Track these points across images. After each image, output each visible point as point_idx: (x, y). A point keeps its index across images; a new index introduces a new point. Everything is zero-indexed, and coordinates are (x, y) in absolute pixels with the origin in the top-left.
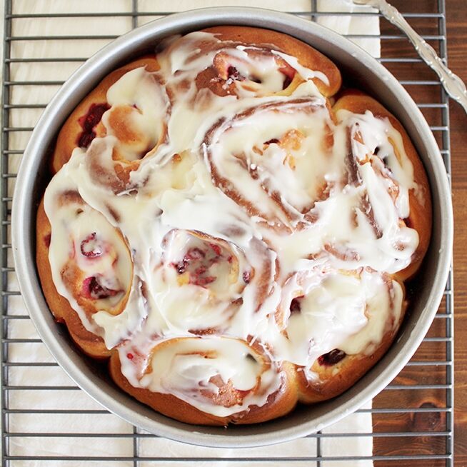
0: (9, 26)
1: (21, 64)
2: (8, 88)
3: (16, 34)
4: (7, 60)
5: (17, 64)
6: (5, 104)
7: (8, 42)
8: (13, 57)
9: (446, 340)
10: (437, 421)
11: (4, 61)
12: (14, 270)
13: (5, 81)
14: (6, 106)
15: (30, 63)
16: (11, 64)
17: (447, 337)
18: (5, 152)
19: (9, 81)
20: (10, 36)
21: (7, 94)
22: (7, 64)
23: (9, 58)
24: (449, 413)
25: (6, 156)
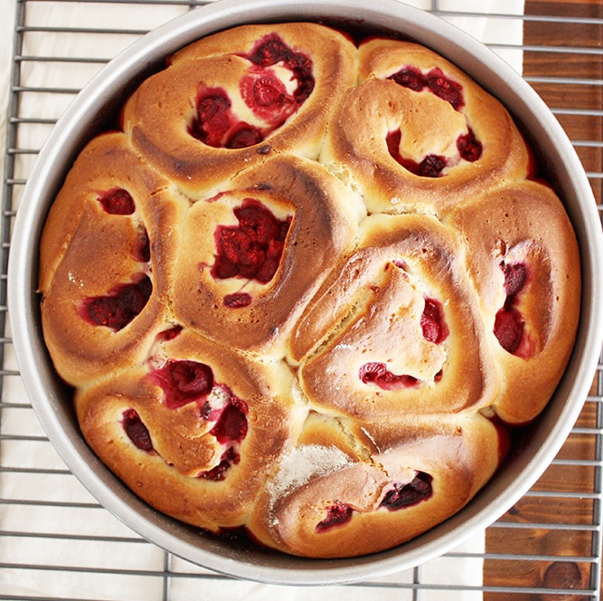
0: (22, 12)
1: (36, 63)
2: (17, 95)
3: (30, 23)
4: (18, 57)
5: (30, 63)
6: (13, 116)
7: (21, 33)
8: (25, 53)
9: (595, 464)
10: (577, 583)
11: (13, 58)
12: (11, 342)
13: (15, 85)
14: (13, 120)
15: (48, 63)
16: (23, 63)
17: (596, 459)
18: (9, 181)
19: (19, 85)
20: (23, 25)
21: (15, 103)
22: (18, 63)
23: (20, 55)
24: (595, 564)
25: (10, 186)
